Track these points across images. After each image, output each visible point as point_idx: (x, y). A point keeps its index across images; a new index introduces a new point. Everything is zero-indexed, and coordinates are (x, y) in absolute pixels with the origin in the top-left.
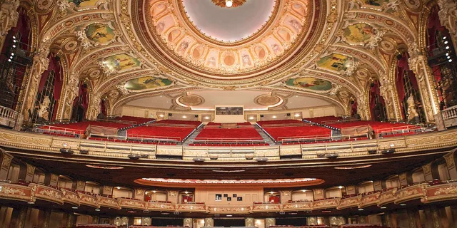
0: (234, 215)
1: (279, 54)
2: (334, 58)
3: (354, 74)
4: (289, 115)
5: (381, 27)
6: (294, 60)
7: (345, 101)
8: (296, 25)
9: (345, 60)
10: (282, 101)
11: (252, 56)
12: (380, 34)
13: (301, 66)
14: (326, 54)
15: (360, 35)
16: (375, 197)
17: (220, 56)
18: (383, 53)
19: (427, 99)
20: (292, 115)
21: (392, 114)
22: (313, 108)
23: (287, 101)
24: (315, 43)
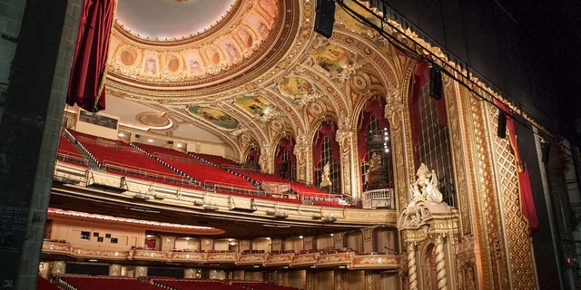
0: (100, 260)
1: (197, 73)
2: (257, 100)
3: (269, 123)
4: (171, 143)
5: (319, 89)
6: (216, 88)
7: (244, 145)
8: (232, 51)
9: (266, 106)
10: (170, 126)
11: (160, 63)
12: (316, 96)
13: (220, 96)
14: (252, 94)
15: (295, 88)
16: (289, 257)
17: (117, 49)
18: (308, 113)
19: (348, 173)
20: (174, 144)
21: (303, 176)
22: (202, 142)
23: (177, 127)
24: (250, 80)
